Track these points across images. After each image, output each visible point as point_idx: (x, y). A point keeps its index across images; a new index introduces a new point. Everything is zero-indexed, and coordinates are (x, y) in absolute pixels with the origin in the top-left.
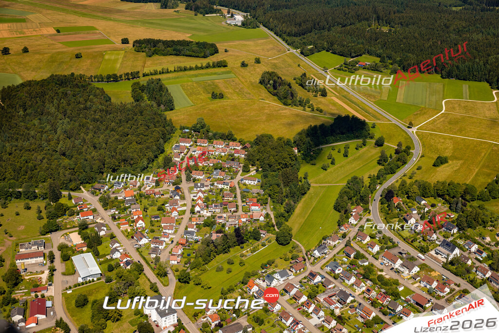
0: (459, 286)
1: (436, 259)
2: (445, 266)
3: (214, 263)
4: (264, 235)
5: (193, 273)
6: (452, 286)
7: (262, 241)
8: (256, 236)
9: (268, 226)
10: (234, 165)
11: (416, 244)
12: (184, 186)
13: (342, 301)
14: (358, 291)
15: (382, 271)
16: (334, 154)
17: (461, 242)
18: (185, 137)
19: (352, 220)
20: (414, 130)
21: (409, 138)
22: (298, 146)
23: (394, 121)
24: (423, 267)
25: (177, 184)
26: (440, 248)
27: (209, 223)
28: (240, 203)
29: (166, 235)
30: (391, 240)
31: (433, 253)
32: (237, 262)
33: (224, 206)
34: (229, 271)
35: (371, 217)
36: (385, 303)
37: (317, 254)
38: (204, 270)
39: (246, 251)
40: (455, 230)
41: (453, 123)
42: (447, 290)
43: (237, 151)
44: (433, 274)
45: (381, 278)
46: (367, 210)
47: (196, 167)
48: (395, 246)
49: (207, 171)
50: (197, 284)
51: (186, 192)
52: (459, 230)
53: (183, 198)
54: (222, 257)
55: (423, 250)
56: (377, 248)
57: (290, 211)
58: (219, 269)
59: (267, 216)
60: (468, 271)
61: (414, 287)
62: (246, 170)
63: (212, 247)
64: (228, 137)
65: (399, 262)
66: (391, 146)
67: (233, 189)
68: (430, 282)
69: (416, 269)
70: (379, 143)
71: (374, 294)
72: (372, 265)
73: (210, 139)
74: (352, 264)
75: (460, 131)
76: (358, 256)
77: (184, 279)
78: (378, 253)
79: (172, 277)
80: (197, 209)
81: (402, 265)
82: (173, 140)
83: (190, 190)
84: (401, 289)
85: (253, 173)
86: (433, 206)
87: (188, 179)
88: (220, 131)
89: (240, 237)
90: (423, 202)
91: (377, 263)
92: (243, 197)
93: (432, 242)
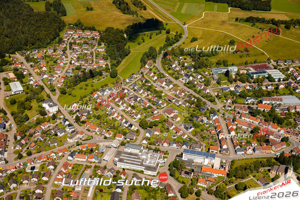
0: (188, 92)
1: (182, 82)
2: (185, 85)
3: (79, 86)
4: (104, 74)
5: (68, 90)
6: (186, 93)
7: (103, 76)
8: (100, 74)
9: (107, 70)
10: (94, 42)
11: (174, 76)
12: (68, 52)
13: (135, 100)
14: (144, 96)
15: (156, 87)
16: (145, 37)
17: (194, 75)
18: (71, 29)
19: (147, 66)
20: (186, 26)
21: (183, 30)
22: (126, 33)
23: (178, 22)
24: (175, 85)
25: (64, 51)
26: (184, 77)
27: (78, 68)
28: (94, 59)
29: (57, 74)
30: (163, 74)
31: (181, 79)
32: (90, 85)
33: (87, 61)
34: (86, 89)
35: (156, 65)
36: (155, 100)
37: (127, 81)
38: (74, 89)
39: (95, 80)
40: (193, 70)
41: (205, 23)
42: (183, 94)
43: (96, 36)
44: (179, 88)
45: (155, 90)
46: (155, 62)
47: (75, 43)
48: (164, 77)
49: (80, 45)
50: (69, 95)
51: (69, 55)
52: (195, 69)
53: (66, 57)
54: (83, 83)
55: (177, 78)
56: (156, 78)
57: (119, 63)
58: (81, 88)
59: (107, 65)
60: (194, 86)
61: (169, 94)
62: (99, 44)
63: (78, 78)
64: (92, 29)
65: (164, 83)
66: (173, 33)
67: (92, 53)
68: (176, 91)
69: (171, 86)
70: (168, 32)
71: (150, 97)
72: (152, 85)
73: (83, 30)
74: (144, 85)
75: (208, 27)
76: (147, 81)
77: (63, 92)
78: (156, 80)
79: (58, 92)
80: (73, 62)
81: (166, 85)
82: (65, 31)
83: (71, 54)
84: (163, 94)
85: (103, 45)
86: (185, 59)
87: (70, 48)
88: (89, 26)
89: (92, 74)
90: (181, 58)
91: (155, 84)
92: (96, 56)
93: (181, 75)
